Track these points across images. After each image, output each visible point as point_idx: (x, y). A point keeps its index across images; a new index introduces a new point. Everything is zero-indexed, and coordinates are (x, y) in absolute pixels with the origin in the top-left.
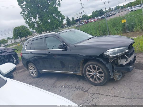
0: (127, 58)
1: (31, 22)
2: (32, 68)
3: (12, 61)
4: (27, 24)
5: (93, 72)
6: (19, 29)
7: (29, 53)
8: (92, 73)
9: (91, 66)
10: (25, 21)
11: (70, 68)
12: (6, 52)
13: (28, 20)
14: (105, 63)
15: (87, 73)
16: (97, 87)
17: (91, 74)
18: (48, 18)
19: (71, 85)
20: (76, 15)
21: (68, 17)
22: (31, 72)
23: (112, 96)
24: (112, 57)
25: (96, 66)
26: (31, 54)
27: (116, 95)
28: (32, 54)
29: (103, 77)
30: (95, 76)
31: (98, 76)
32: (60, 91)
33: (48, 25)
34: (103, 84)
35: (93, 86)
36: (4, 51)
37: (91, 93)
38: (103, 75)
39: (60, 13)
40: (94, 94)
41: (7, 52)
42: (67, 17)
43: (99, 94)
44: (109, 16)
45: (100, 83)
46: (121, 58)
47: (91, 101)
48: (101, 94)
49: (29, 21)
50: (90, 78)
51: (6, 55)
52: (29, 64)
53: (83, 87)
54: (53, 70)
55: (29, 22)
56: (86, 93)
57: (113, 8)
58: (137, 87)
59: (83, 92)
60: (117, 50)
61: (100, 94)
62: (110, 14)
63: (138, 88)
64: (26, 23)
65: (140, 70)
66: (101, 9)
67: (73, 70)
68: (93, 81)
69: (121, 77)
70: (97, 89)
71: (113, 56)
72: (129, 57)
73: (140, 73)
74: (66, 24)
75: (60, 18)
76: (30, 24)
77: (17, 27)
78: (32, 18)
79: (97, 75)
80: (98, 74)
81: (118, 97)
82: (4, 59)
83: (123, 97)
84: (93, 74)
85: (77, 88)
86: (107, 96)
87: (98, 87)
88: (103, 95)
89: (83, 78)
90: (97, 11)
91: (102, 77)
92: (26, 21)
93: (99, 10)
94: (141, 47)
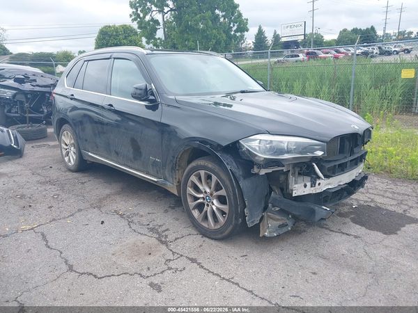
0: (319, 178)
1: (148, 18)
2: (68, 142)
3: (46, 111)
4: (135, 22)
5: (206, 192)
6: (114, 33)
7: (68, 94)
8: (202, 196)
9: (202, 173)
10: (131, 11)
11: (153, 165)
12: (34, 83)
13: (139, 12)
14: (241, 173)
15: (190, 191)
16: (204, 238)
17: (198, 198)
18: (198, 16)
19: (142, 216)
20: (287, 27)
21: (264, 29)
22: (64, 152)
23: (224, 278)
24: (262, 159)
25: (213, 175)
26: (71, 99)
27: (236, 280)
28: (75, 99)
29: (225, 213)
30: (208, 205)
31: (214, 208)
32: (102, 223)
33: (192, 39)
34: (220, 236)
35: (196, 233)
36: (32, 78)
37: (173, 253)
38: (225, 208)
39: (238, 11)
40: (181, 256)
41: (37, 83)
42: (260, 27)
43: (193, 260)
44: (389, 53)
45: (216, 231)
46: (299, 174)
47: (155, 274)
48: (199, 264)
49: (141, 15)
50: (194, 209)
51: (32, 92)
52: (63, 127)
53: (167, 230)
54: (111, 160)
55: (140, 18)
56: (164, 247)
57: (411, 33)
58: (314, 273)
59: (157, 242)
60: (288, 142)
61: (196, 262)
62: (395, 47)
63: (313, 276)
64: (133, 17)
65: (364, 228)
66: (373, 28)
67: (157, 173)
68: (200, 221)
69: (285, 230)
70: (201, 246)
71: (265, 159)
72: (327, 176)
73: (356, 237)
74: (250, 50)
75: (234, 25)
76: (143, 25)
77: (110, 27)
78: (154, 8)
79: (213, 204)
80: (215, 201)
81: (237, 284)
82: (24, 100)
83: (251, 291)
84: (203, 198)
85: (151, 226)
86: (210, 272)
87: (207, 239)
88: (202, 267)
89: (177, 202)
90: (356, 29)
91: (223, 213)
92: (133, 12)
93: (364, 28)
94: (412, 163)
